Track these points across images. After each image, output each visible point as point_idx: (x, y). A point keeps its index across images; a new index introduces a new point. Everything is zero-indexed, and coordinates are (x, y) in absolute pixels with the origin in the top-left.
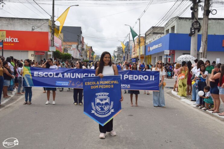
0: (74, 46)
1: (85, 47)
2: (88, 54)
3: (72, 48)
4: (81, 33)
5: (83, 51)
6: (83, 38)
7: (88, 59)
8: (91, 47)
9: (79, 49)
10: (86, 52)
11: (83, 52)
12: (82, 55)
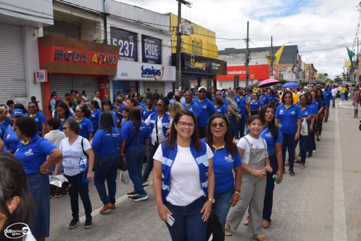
0: (290, 69)
1: (303, 67)
2: (307, 74)
3: (287, 72)
4: (298, 52)
5: (300, 72)
6: (300, 57)
7: (307, 80)
8: (312, 65)
9: (295, 71)
10: (304, 73)
11: (301, 74)
12: (299, 76)
